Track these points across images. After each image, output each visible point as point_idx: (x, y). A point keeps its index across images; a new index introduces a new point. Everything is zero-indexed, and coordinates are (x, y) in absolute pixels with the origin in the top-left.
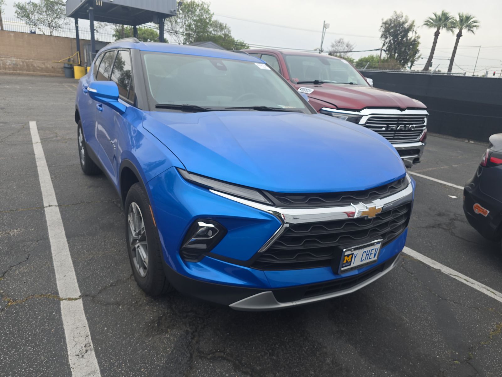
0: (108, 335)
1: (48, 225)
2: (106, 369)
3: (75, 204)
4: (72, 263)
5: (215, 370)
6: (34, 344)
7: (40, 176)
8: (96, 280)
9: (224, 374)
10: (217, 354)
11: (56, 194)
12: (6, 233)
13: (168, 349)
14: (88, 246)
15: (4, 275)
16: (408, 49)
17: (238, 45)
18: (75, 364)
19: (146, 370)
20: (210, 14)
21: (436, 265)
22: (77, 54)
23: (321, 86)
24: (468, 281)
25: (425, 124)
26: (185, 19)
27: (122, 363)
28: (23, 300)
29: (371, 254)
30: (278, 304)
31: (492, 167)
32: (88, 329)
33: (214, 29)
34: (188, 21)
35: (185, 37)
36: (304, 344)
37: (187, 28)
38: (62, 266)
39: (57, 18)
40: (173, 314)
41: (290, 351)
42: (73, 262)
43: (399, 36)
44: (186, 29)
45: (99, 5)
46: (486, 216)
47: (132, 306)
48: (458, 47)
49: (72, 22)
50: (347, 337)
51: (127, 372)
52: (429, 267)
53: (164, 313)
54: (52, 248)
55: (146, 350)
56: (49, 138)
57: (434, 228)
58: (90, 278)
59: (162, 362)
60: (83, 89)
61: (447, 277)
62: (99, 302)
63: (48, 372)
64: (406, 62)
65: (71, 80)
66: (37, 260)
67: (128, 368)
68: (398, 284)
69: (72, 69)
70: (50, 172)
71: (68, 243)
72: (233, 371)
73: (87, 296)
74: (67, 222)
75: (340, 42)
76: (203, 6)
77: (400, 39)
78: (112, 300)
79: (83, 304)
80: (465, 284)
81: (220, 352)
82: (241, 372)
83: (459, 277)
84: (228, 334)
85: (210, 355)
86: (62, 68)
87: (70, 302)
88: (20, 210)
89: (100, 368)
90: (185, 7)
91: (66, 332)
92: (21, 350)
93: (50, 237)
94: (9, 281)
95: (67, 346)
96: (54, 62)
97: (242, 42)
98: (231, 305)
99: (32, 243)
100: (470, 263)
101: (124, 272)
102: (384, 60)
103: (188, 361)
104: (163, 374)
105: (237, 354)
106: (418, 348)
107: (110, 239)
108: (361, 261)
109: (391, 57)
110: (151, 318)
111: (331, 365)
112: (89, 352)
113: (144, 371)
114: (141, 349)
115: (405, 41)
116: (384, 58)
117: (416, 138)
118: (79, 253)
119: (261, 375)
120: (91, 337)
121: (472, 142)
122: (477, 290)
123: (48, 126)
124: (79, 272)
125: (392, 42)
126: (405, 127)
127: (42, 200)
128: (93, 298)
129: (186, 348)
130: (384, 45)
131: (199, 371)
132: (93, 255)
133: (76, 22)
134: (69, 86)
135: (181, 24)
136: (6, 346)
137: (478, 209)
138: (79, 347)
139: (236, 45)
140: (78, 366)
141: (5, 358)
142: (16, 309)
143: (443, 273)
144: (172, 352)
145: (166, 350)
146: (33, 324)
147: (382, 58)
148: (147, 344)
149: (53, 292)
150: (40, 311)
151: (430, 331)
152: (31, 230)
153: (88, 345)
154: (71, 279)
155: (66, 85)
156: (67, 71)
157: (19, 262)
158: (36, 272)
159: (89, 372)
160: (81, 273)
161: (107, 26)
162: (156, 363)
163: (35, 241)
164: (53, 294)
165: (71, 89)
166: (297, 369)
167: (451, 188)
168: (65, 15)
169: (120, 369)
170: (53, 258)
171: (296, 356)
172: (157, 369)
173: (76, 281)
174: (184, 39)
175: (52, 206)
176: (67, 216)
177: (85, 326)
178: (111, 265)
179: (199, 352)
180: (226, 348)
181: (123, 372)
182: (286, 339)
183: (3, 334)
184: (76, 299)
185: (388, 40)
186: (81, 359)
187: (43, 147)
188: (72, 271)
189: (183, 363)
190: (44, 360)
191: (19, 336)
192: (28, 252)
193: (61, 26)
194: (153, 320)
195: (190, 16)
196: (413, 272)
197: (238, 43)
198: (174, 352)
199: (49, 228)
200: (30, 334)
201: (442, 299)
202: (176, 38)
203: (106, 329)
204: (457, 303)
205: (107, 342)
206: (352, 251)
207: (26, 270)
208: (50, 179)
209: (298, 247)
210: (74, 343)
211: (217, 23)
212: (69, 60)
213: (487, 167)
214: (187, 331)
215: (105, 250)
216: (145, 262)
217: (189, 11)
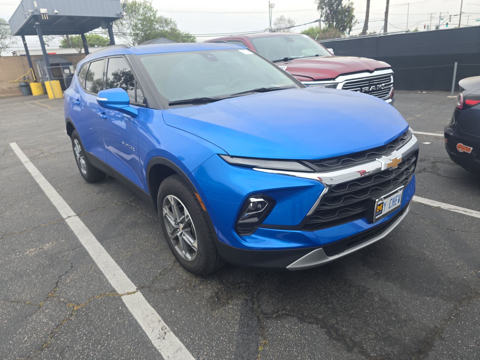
0: (178, 316)
1: (76, 234)
2: (190, 344)
3: (92, 211)
4: (115, 263)
5: (284, 326)
6: (115, 337)
7: (45, 192)
8: (145, 273)
9: (293, 327)
10: (280, 313)
11: (70, 205)
12: (40, 249)
13: (236, 317)
14: (123, 245)
15: (57, 285)
16: (344, 17)
17: (185, 37)
18: (160, 346)
19: (224, 338)
20: (153, 11)
21: (435, 204)
22: (31, 70)
23: (291, 63)
24: (466, 212)
25: (392, 81)
26: (130, 20)
27: (201, 336)
28: (86, 303)
29: (396, 200)
30: (328, 258)
31: (468, 109)
32: (158, 315)
33: (160, 25)
34: (133, 21)
35: (133, 38)
36: (350, 290)
37: (134, 28)
38: (107, 267)
39: (3, 38)
40: (227, 288)
41: (341, 297)
42: (115, 261)
43: (334, 5)
44: (133, 30)
45: (45, 19)
46: (470, 152)
47: (187, 288)
48: (389, 7)
49: (19, 40)
50: (385, 277)
51: (209, 343)
52: (430, 207)
53: (219, 288)
54: (91, 253)
55: (217, 321)
56: (36, 156)
57: (421, 173)
58: (139, 272)
59: (236, 328)
60: (74, 101)
61: (448, 211)
62: (156, 290)
63: (140, 357)
64: (344, 29)
65: (30, 97)
66: (82, 267)
67: (209, 339)
68: (409, 226)
69: (29, 87)
70: (53, 186)
71: (103, 246)
72: (299, 323)
73: (142, 288)
74: (93, 228)
75: (281, 19)
76: (146, 4)
77: (335, 8)
78: (167, 286)
79: (143, 295)
80: (465, 215)
81: (282, 310)
82: (307, 323)
83: (458, 210)
84: (282, 294)
85: (275, 315)
86: (18, 87)
87: (130, 295)
88: (43, 226)
89: (184, 344)
90: (128, 8)
91: (139, 321)
92: (106, 345)
93: (83, 244)
94: (65, 290)
95: (145, 333)
96: (10, 82)
97: (188, 33)
98: (287, 267)
99: (69, 253)
100: (462, 196)
101: (167, 261)
102: (323, 30)
103: (258, 323)
104: (241, 338)
105: (297, 309)
106: (447, 274)
107: (140, 235)
108: (389, 208)
109: (330, 26)
110: (209, 294)
111: (380, 302)
112: (168, 334)
113: (224, 339)
114: (213, 322)
115: (341, 9)
116: (324, 28)
117: (386, 96)
118: (117, 252)
119: (325, 321)
120: (164, 320)
121: (425, 92)
122: (477, 218)
123: (29, 145)
124: (125, 269)
125: (328, 11)
126: (376, 87)
127: (59, 213)
128: (150, 288)
129: (251, 313)
130: (321, 16)
131: (271, 329)
132: (131, 252)
133: (24, 40)
134: (31, 103)
135: (127, 25)
136: (90, 344)
137: (461, 148)
138: (156, 332)
139: (183, 37)
140: (163, 347)
141: (95, 354)
142: (84, 311)
143: (443, 209)
144: (241, 318)
145: (235, 318)
146: (105, 321)
147: (322, 29)
148: (216, 316)
149: (110, 291)
150: (107, 308)
151: (451, 259)
152: (62, 241)
153: (164, 328)
154: (121, 276)
155: (27, 103)
156: (24, 89)
157: (66, 271)
158: (86, 276)
159: (176, 350)
160: (128, 269)
161: (54, 38)
162: (230, 330)
163: (71, 250)
164: (111, 292)
165: (34, 106)
166: (354, 311)
167: (422, 136)
168: (10, 34)
169: (202, 342)
170: (96, 261)
171: (348, 300)
172: (234, 335)
173: (126, 277)
174: (133, 39)
175: (71, 216)
176: (90, 223)
177: (153, 314)
178: (152, 257)
179: (264, 314)
180: (286, 307)
181: (205, 343)
182: (334, 289)
183: (82, 335)
184: (134, 293)
185: (324, 11)
186: (164, 341)
187: (34, 165)
188: (119, 269)
189: (254, 325)
190: (131, 348)
191: (98, 334)
192: (70, 261)
193: (9, 46)
194: (212, 296)
195: (135, 16)
196: (418, 213)
197: (184, 36)
198: (242, 318)
199: (78, 236)
200: (107, 329)
201: (451, 230)
202: (125, 39)
203: (173, 312)
204: (464, 231)
205: (180, 322)
206: (382, 200)
207: (76, 277)
208: (57, 192)
209: (340, 204)
210: (151, 329)
211: (162, 19)
212: (24, 78)
213: (463, 109)
214: (246, 299)
215: (140, 246)
216: (193, 246)
217: (132, 12)
